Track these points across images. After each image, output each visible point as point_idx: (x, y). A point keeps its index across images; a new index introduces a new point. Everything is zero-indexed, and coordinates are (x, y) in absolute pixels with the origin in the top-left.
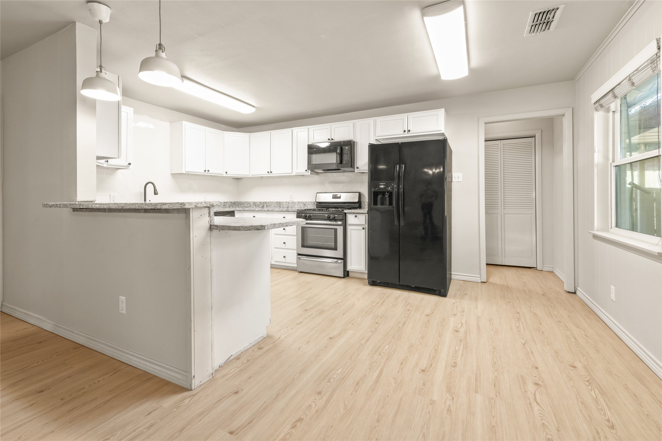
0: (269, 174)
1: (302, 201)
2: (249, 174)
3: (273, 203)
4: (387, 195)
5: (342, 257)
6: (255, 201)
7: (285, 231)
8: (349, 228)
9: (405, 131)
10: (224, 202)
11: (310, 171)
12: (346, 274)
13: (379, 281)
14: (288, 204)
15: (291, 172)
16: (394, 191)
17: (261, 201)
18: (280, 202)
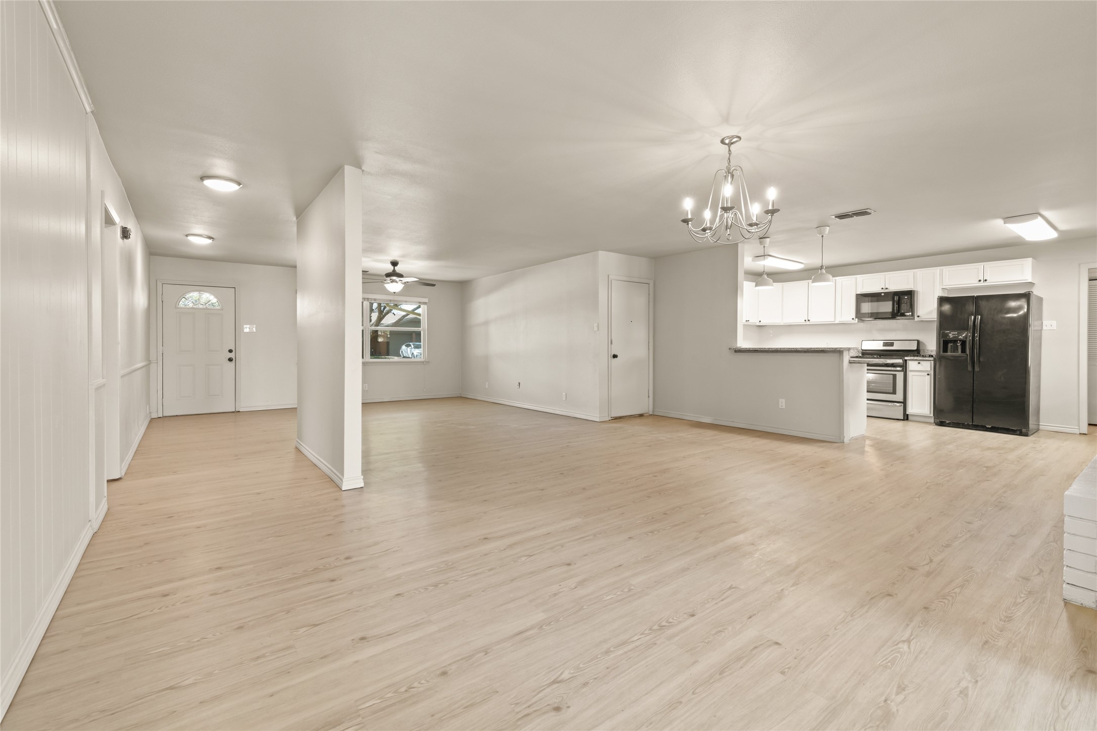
0: (806, 322)
4: (959, 343)
5: (902, 401)
8: (910, 375)
9: (980, 281)
12: (906, 417)
13: (948, 422)
15: (833, 320)
16: (968, 339)
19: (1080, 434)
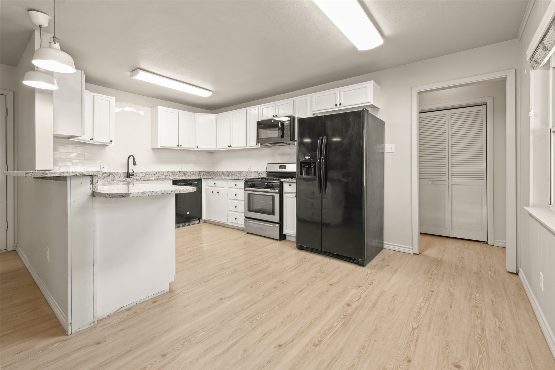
0: (230, 148)
1: (257, 171)
2: (215, 148)
3: (236, 172)
4: (312, 165)
5: (278, 222)
6: (223, 170)
7: (237, 197)
8: (285, 195)
9: (336, 105)
10: (199, 171)
11: (259, 145)
12: (283, 237)
13: (305, 246)
14: (247, 174)
15: (245, 146)
16: (317, 162)
17: (227, 171)
18: (241, 172)
19: (413, 254)
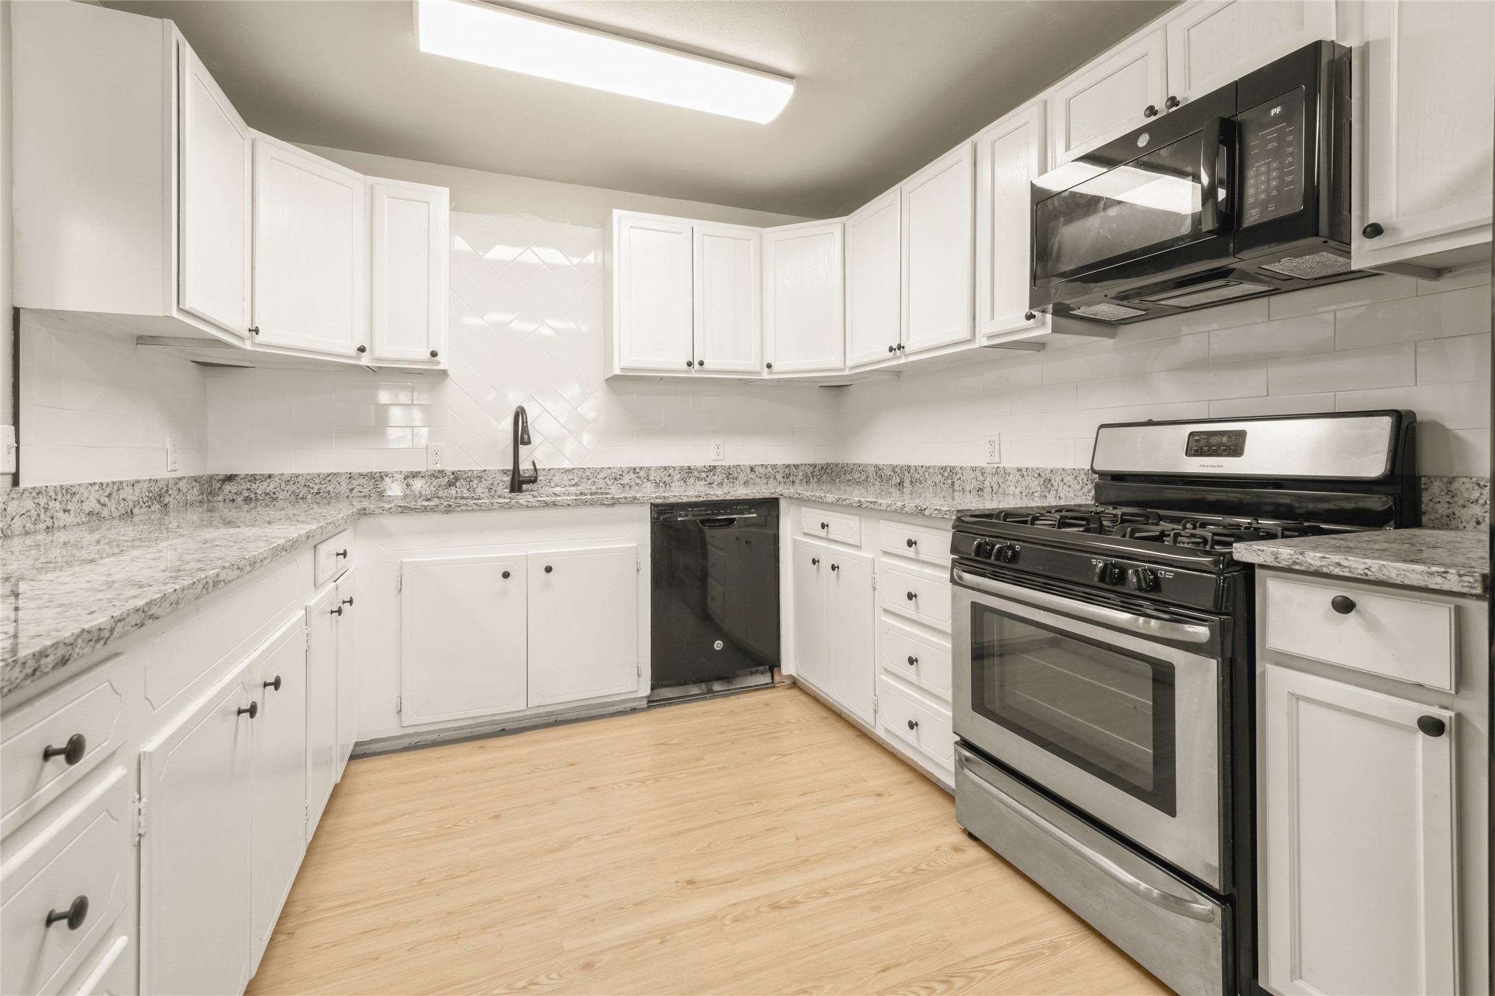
0: (895, 358)
2: (840, 364)
3: (931, 470)
5: (1213, 880)
6: (880, 461)
7: (917, 607)
8: (1280, 682)
10: (787, 463)
11: (1049, 317)
14: (981, 478)
15: (966, 334)
17: (895, 464)
18: (954, 468)
